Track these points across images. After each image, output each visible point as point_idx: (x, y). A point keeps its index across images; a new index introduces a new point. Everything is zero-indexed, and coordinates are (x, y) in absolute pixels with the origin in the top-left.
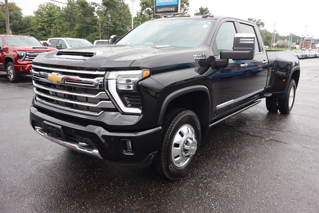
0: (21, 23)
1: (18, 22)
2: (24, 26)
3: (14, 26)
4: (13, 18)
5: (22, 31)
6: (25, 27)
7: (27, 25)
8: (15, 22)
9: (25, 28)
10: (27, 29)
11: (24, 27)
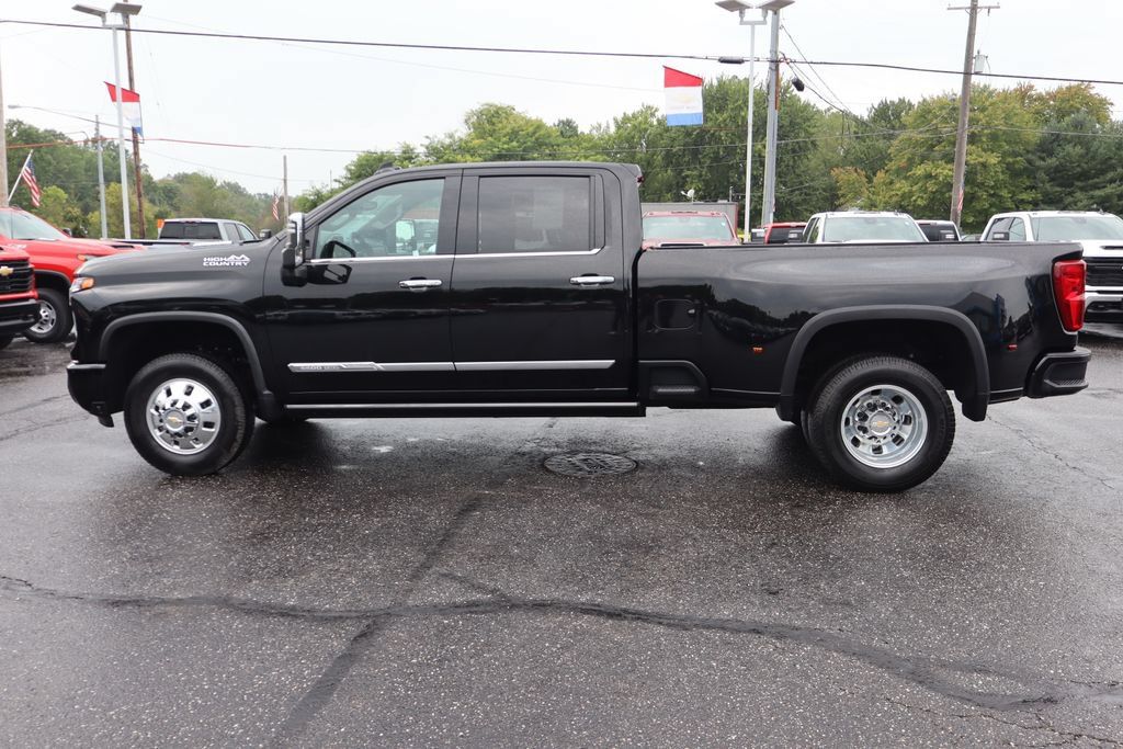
0: (1091, 154)
1: (1079, 150)
2: (1101, 164)
3: (1061, 164)
4: (1066, 139)
5: (1090, 182)
6: (1104, 167)
7: (1110, 158)
8: (1068, 153)
9: (1103, 172)
10: (1110, 175)
11: (1099, 166)
